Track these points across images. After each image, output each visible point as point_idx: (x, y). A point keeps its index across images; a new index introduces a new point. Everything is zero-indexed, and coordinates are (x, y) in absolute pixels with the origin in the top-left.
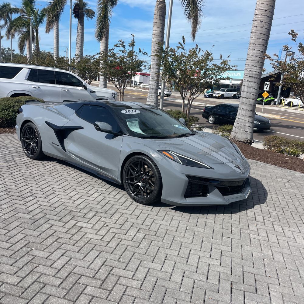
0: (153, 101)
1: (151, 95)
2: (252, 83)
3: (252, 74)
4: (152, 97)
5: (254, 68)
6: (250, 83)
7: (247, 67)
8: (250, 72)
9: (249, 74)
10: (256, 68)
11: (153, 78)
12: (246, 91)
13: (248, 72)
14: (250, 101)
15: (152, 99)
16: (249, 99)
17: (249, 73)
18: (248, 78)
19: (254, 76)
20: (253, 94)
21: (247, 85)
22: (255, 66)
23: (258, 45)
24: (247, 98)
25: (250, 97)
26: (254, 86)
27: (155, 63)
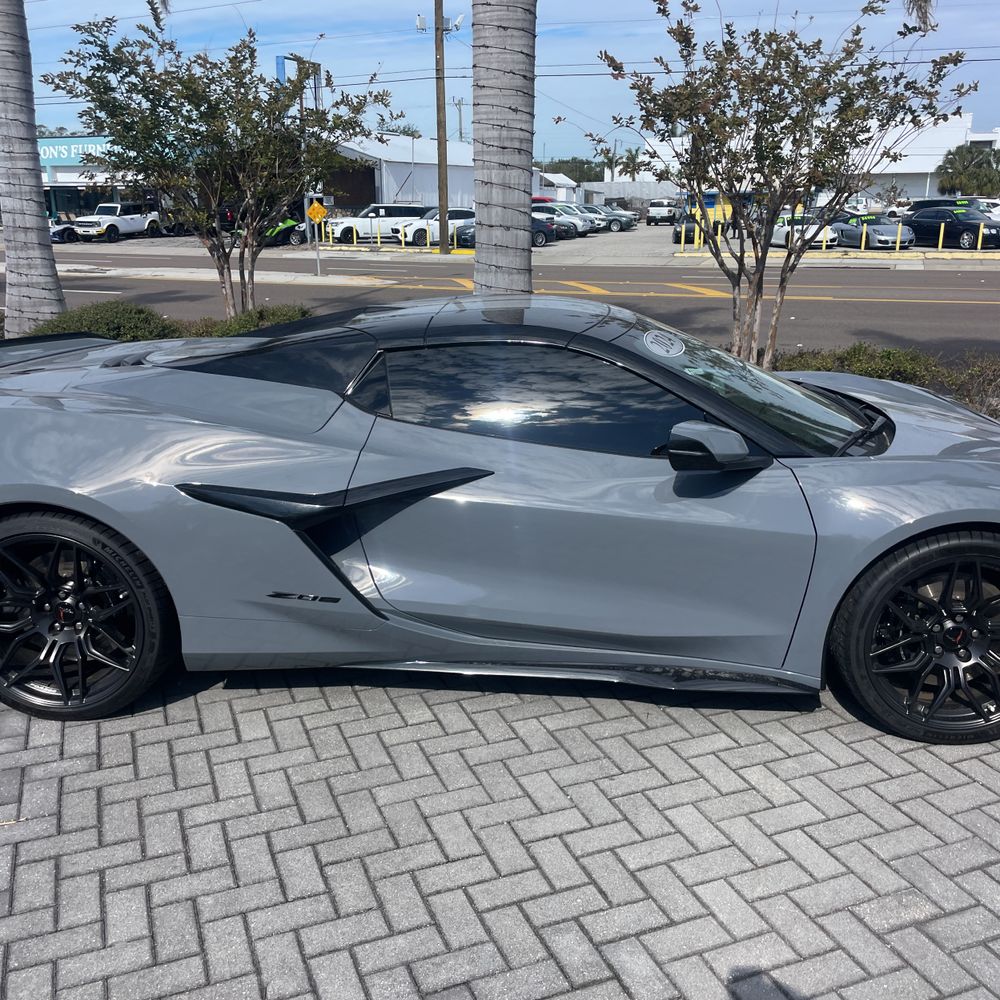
0: (42, 280)
1: (23, 254)
2: (515, 173)
3: (512, 139)
4: (30, 266)
5: (513, 115)
6: (508, 172)
7: (486, 113)
8: (505, 133)
9: (500, 138)
10: (519, 116)
11: (17, 182)
12: (501, 201)
13: (495, 133)
14: (517, 235)
15: (33, 272)
16: (515, 231)
17: (500, 135)
18: (497, 153)
19: (517, 145)
20: (522, 209)
21: (500, 182)
22: (515, 110)
23: (515, 33)
24: (508, 228)
25: (515, 224)
26: (522, 182)
27: (10, 116)
